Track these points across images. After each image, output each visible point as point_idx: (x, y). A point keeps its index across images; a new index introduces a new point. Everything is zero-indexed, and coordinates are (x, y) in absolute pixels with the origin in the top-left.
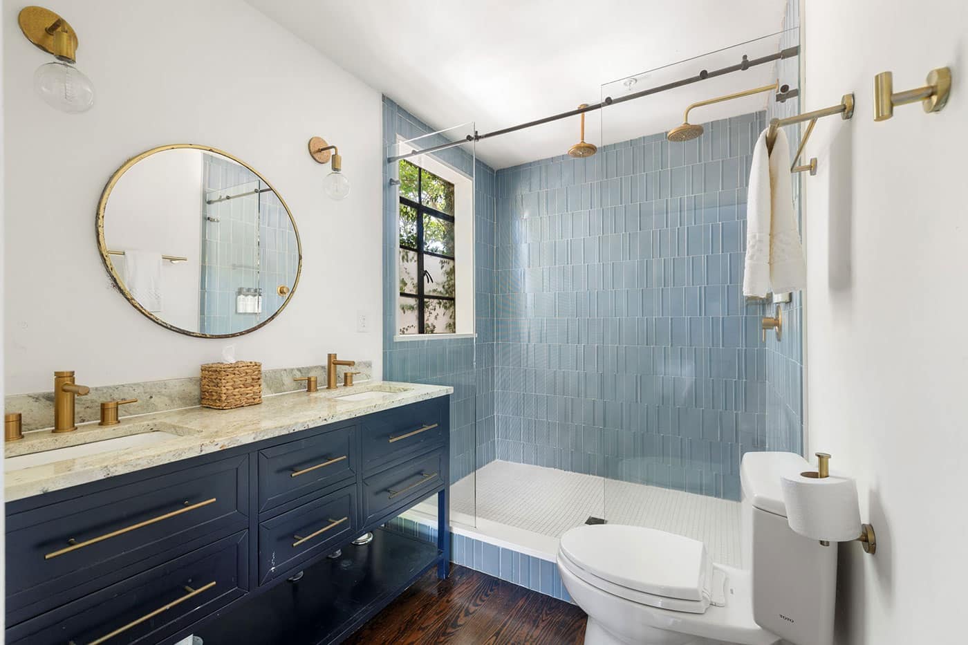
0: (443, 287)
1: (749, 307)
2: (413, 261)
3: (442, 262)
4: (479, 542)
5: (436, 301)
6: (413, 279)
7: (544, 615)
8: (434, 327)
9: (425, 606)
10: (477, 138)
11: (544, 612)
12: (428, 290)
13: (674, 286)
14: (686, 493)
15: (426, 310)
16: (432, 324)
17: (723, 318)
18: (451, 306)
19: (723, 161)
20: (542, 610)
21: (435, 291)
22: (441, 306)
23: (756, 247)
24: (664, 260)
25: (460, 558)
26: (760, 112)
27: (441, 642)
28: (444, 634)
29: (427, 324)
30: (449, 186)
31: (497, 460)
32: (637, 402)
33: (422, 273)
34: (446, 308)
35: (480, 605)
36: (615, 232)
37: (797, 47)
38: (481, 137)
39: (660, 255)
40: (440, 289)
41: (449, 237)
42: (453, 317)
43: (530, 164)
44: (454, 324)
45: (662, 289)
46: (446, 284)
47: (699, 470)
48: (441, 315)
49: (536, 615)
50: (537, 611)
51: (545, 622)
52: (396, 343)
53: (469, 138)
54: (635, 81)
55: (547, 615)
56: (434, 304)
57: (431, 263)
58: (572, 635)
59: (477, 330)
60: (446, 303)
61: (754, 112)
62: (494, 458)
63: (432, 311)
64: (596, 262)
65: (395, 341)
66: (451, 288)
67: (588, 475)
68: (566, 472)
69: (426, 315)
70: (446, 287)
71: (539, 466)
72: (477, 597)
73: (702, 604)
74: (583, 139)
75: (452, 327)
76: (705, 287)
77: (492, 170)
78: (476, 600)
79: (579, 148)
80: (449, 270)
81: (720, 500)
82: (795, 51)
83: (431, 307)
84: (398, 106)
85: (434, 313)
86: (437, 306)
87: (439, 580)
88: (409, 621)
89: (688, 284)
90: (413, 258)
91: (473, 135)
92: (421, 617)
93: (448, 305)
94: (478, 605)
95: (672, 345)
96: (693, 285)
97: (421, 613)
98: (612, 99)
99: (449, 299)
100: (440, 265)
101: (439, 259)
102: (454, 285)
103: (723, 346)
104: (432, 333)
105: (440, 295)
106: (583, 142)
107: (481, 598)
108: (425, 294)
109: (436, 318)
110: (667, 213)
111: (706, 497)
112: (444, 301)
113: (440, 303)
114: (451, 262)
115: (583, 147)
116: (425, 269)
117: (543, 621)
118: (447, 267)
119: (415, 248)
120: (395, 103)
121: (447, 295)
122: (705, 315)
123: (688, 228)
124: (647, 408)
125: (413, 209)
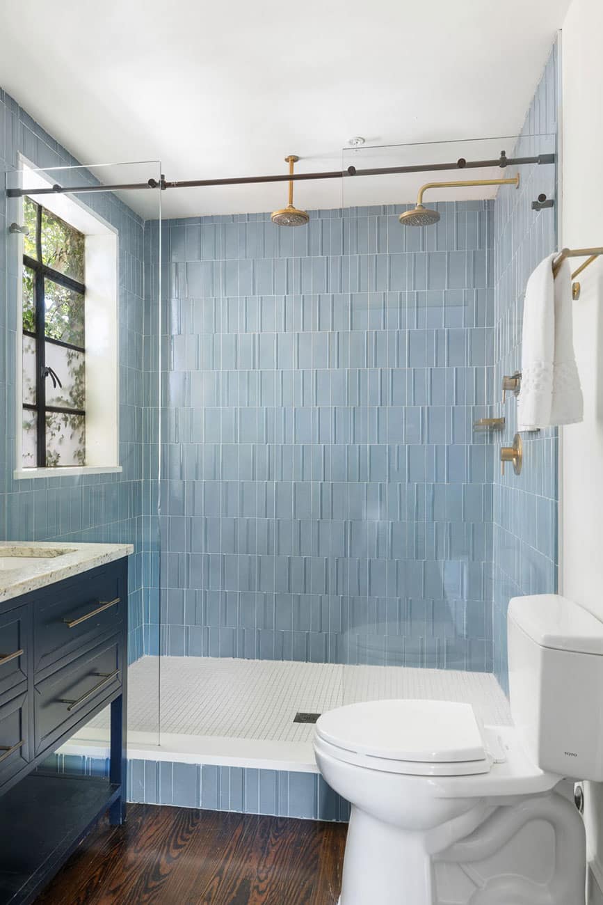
0: (71, 394)
1: (476, 433)
2: (30, 351)
3: (70, 356)
4: (168, 764)
5: (61, 415)
6: (29, 380)
7: (273, 839)
8: (58, 456)
9: (105, 864)
10: (165, 185)
11: (271, 835)
12: (50, 398)
13: (392, 405)
14: (406, 668)
15: (48, 429)
16: (55, 451)
17: (448, 447)
18: (80, 423)
19: (449, 253)
20: (269, 834)
21: (59, 399)
22: (68, 423)
23: (542, 376)
24: (381, 370)
25: (137, 792)
26: (488, 201)
27: (146, 901)
28: (146, 890)
29: (49, 451)
30: (77, 238)
31: (145, 656)
32: (346, 556)
33: (42, 371)
34: (73, 426)
35: (185, 845)
36: (319, 330)
37: (553, 155)
38: (170, 185)
39: (376, 365)
40: (67, 397)
41: (78, 315)
42: (82, 441)
43: (200, 219)
44: (84, 450)
45: (378, 408)
46: (74, 389)
47: (421, 637)
48: (67, 438)
49: (263, 840)
50: (262, 837)
51: (276, 847)
52: (17, 481)
53: (152, 183)
54: (362, 141)
55: (276, 838)
56: (57, 421)
57: (56, 357)
58: (314, 853)
59: (121, 463)
60: (74, 419)
61: (483, 199)
62: (141, 654)
63: (56, 432)
64: (294, 368)
65: (15, 478)
66: (79, 395)
67: (281, 661)
68: (251, 661)
69: (48, 437)
70: (75, 394)
71: (210, 658)
72: (177, 837)
73: (487, 762)
74: (291, 202)
75: (80, 455)
76: (428, 408)
77: (140, 219)
78: (176, 840)
79: (286, 214)
80: (77, 368)
81: (443, 671)
82: (551, 159)
83: (54, 425)
84: (21, 109)
85: (58, 435)
86: (63, 423)
87: (112, 827)
88: (87, 888)
89: (409, 403)
90: (29, 347)
91: (157, 180)
92: (104, 879)
93: (77, 422)
94: (181, 847)
95: (389, 482)
96: (414, 405)
97: (101, 873)
98: (356, 169)
99: (77, 413)
100: (66, 360)
101: (65, 350)
102: (83, 392)
103: (448, 482)
104: (56, 466)
105: (65, 406)
106: (292, 206)
107: (182, 838)
108: (47, 405)
109: (61, 441)
110: (384, 308)
111: (428, 669)
112: (72, 416)
113: (66, 419)
114: (81, 355)
115: (293, 214)
116: (47, 365)
117: (273, 845)
118: (76, 364)
119: (33, 331)
120: (17, 104)
121: (76, 407)
122: (428, 442)
123: (409, 332)
124: (359, 563)
125: (30, 269)
